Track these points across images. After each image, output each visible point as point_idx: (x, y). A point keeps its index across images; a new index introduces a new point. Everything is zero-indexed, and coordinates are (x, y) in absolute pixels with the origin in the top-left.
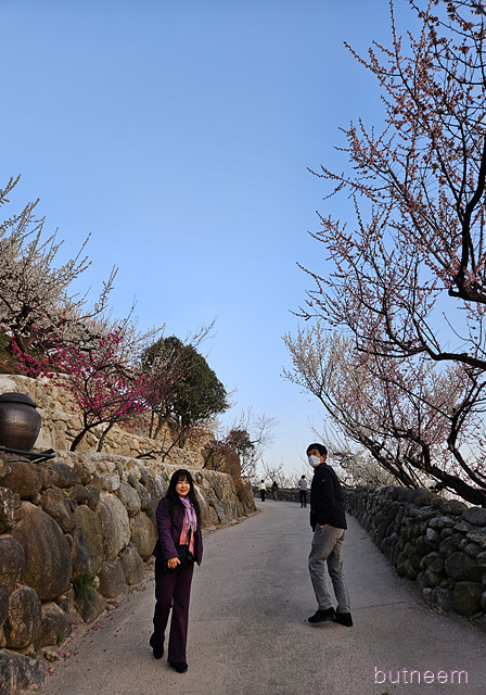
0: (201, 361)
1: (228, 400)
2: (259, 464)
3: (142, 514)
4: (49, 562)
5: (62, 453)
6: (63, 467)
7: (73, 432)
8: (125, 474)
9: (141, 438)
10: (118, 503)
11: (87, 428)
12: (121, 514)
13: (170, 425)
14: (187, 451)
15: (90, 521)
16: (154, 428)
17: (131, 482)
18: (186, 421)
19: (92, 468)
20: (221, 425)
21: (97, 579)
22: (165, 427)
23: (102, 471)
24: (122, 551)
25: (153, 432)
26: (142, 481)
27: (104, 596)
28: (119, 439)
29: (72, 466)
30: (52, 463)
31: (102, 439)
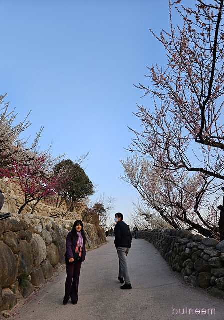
0: (82, 171)
1: (94, 189)
2: (108, 219)
3: (53, 245)
4: (7, 268)
5: (14, 215)
6: (15, 222)
7: (19, 204)
8: (45, 225)
9: (53, 208)
10: (41, 239)
11: (27, 203)
12: (42, 244)
13: (66, 201)
14: (74, 214)
15: (27, 248)
16: (59, 203)
17: (47, 229)
18: (74, 200)
19: (29, 222)
20: (91, 201)
21: (30, 277)
22: (64, 202)
23: (34, 224)
24: (42, 262)
25: (59, 205)
26: (53, 228)
27: (33, 285)
28: (42, 208)
29: (19, 221)
30: (9, 220)
31: (34, 208)
